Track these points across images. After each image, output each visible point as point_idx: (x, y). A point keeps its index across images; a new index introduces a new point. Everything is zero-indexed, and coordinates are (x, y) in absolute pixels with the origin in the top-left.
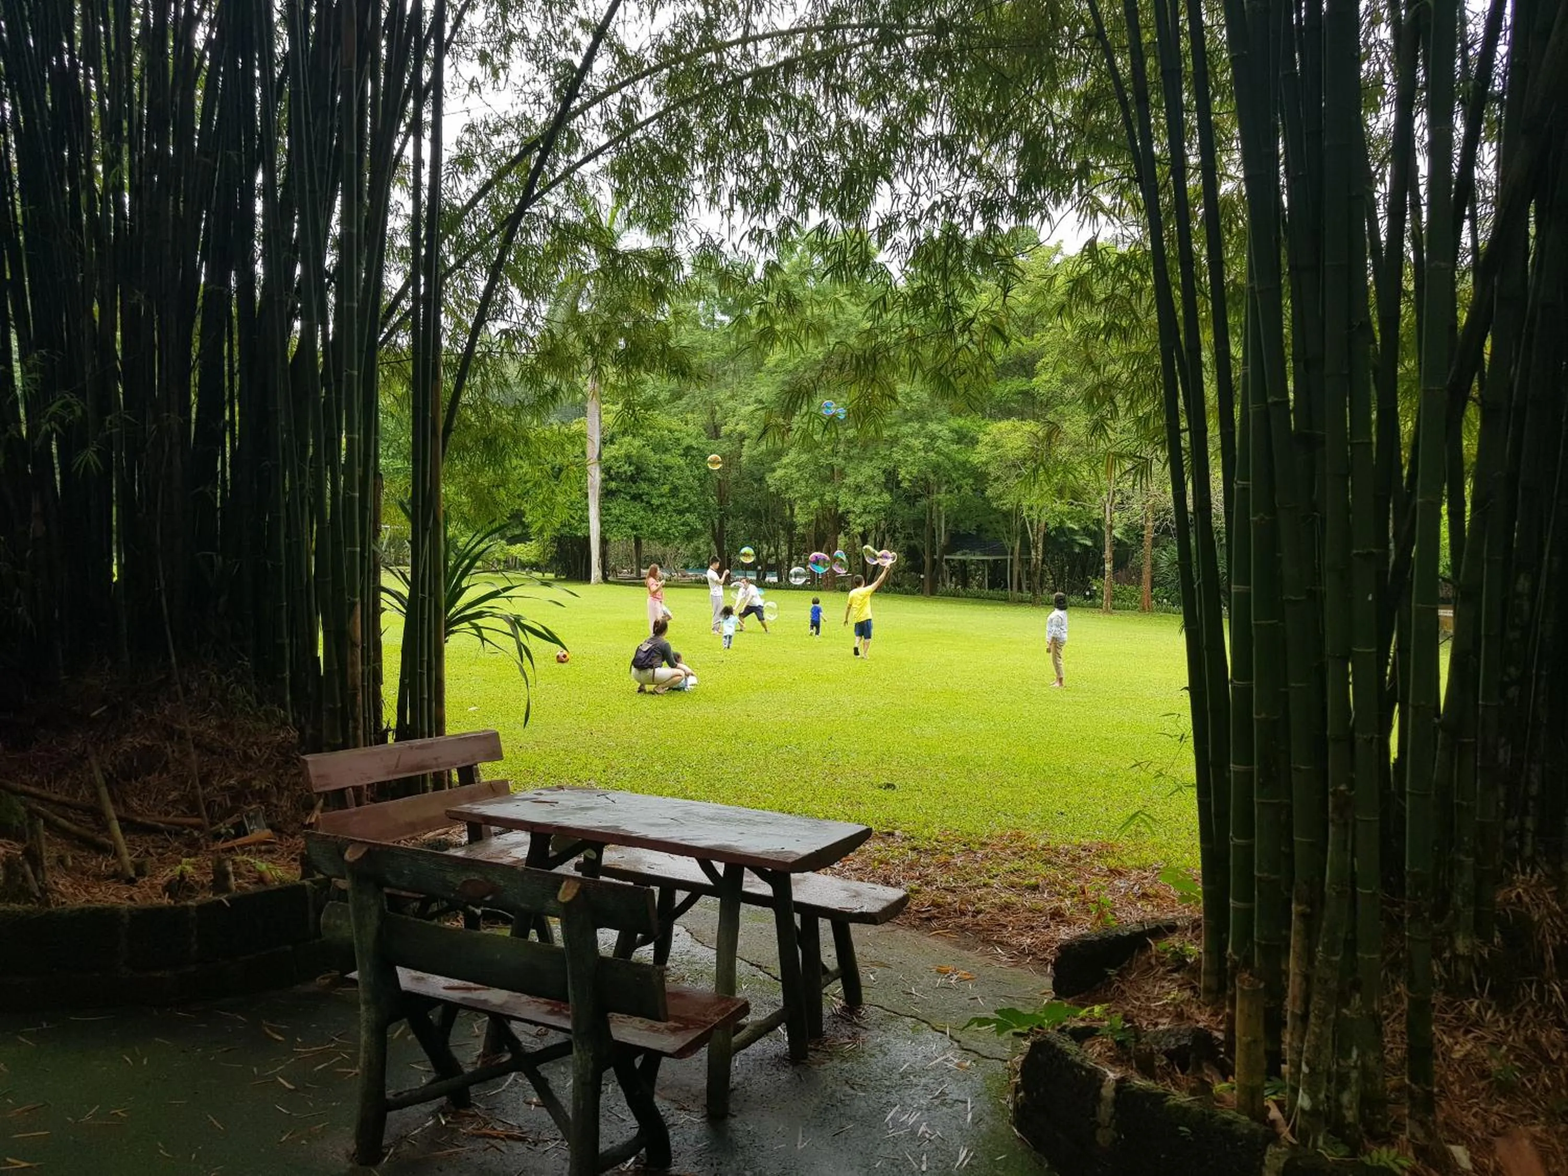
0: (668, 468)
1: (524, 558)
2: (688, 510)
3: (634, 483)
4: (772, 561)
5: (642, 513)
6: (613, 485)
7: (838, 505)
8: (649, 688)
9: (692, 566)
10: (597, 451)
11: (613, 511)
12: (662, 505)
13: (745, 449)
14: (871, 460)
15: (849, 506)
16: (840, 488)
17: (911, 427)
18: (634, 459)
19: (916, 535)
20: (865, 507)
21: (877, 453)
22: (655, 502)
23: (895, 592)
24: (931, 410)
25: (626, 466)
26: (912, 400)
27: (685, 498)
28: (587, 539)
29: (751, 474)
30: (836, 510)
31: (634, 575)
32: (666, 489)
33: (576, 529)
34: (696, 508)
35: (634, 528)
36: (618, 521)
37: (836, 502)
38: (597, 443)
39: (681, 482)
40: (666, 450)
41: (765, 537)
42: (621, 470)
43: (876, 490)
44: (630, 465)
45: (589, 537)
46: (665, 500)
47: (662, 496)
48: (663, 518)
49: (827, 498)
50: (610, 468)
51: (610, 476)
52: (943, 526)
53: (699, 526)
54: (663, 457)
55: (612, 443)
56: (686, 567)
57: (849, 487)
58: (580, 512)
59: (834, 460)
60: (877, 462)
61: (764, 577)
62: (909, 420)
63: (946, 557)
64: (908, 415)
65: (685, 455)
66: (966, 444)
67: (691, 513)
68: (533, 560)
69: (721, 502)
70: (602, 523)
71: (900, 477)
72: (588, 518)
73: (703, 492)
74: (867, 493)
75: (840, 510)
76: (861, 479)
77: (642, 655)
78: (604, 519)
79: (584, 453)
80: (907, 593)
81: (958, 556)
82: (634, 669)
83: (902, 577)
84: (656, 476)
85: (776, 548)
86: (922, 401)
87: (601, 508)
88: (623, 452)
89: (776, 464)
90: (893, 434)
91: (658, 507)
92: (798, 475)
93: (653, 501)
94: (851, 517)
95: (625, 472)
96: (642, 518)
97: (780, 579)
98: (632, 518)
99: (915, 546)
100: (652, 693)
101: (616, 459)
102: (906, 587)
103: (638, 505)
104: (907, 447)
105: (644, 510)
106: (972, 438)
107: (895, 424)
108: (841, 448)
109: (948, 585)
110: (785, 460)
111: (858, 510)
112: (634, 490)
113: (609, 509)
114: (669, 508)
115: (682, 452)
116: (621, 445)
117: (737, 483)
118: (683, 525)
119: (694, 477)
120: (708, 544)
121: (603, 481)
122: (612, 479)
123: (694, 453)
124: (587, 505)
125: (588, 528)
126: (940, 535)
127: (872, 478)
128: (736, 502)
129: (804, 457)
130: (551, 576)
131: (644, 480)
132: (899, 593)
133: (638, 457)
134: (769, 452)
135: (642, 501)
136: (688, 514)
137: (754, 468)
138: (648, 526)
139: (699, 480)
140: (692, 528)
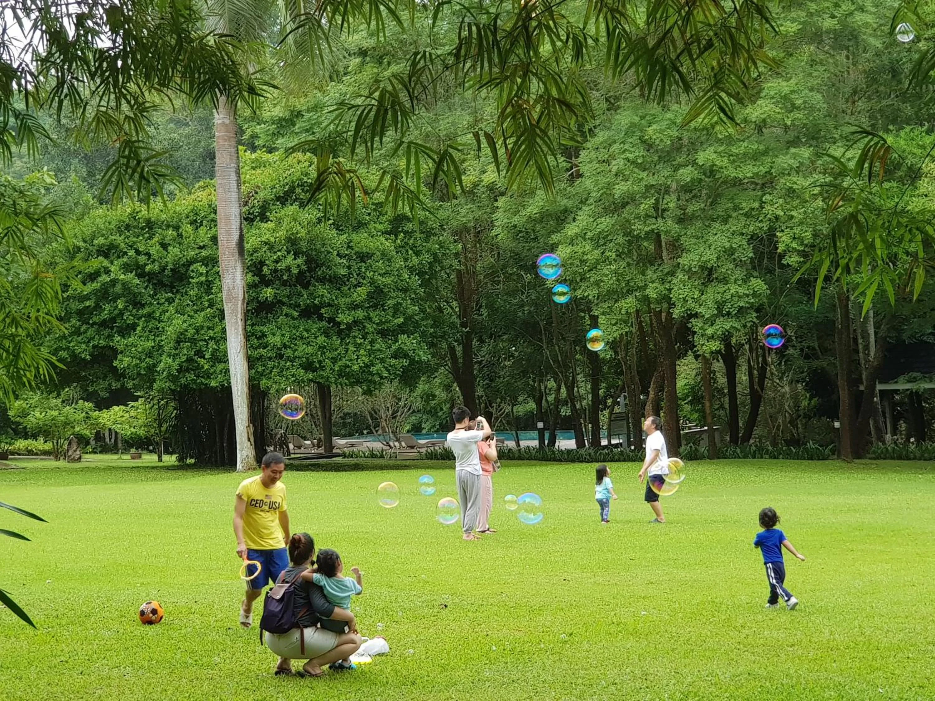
0: (363, 257)
1: (127, 431)
2: (402, 329)
3: (306, 286)
4: (565, 411)
5: (321, 339)
6: (268, 293)
7: (672, 305)
8: (297, 665)
9: (426, 426)
10: (236, 236)
11: (271, 340)
12: (356, 322)
13: (499, 215)
14: (725, 221)
15: (691, 304)
16: (672, 273)
17: (795, 156)
18: (303, 245)
19: (825, 350)
20: (720, 306)
21: (736, 208)
22: (344, 318)
23: (789, 456)
24: (831, 123)
25: (290, 259)
26: (794, 107)
27: (397, 309)
28: (227, 391)
29: (517, 257)
30: (669, 314)
31: (321, 451)
32: (360, 294)
33: (208, 375)
34: (417, 325)
35: (308, 366)
36: (281, 356)
37: (666, 299)
38: (235, 223)
39: (388, 280)
40: (360, 225)
41: (549, 368)
42: (282, 266)
43: (739, 274)
44: (296, 255)
45: (230, 388)
46: (360, 314)
47: (354, 307)
48: (358, 346)
49: (652, 293)
50: (262, 263)
51: (263, 278)
52: (871, 331)
53: (424, 356)
54: (354, 237)
55: (264, 218)
56: (416, 430)
57: (690, 272)
58: (212, 345)
59: (659, 225)
60: (733, 226)
61: (553, 441)
62: (795, 142)
63: (879, 387)
64: (791, 135)
65: (393, 232)
66: (901, 180)
67: (409, 333)
68: (142, 432)
69: (464, 312)
70: (251, 362)
71: (781, 248)
72: (225, 354)
73: (430, 296)
74: (725, 280)
75: (676, 313)
76: (710, 256)
77: (276, 608)
78: (256, 354)
79: (214, 239)
80: (812, 456)
81: (902, 385)
82: (266, 634)
83: (805, 426)
84: (343, 272)
85: (570, 389)
86: (812, 108)
87: (247, 337)
88: (282, 233)
89: (555, 238)
90: (763, 170)
91: (349, 327)
92: (597, 253)
93: (341, 317)
94: (696, 324)
95: (288, 269)
96: (322, 348)
97: (580, 444)
98: (303, 349)
99: (823, 369)
100: (300, 675)
101: (271, 247)
102: (811, 445)
103: (315, 326)
104: (791, 193)
105: (326, 333)
106: (910, 168)
107: (765, 153)
108: (671, 202)
109: (888, 437)
110: (572, 230)
111: (707, 311)
112: (305, 299)
113: (264, 335)
114: (370, 327)
115: (387, 226)
116: (279, 221)
117: (492, 275)
118: (395, 356)
119: (411, 270)
120: (448, 388)
121: (251, 286)
122: (265, 282)
123: (409, 226)
124: (224, 331)
125: (227, 371)
126: (867, 347)
127: (730, 252)
128: (491, 307)
129: (606, 223)
130: (170, 459)
131: (322, 280)
132: (798, 457)
133: (310, 241)
134: (544, 216)
135: (321, 318)
136: (403, 338)
137: (518, 247)
138: (334, 360)
139: (420, 274)
140: (412, 362)
